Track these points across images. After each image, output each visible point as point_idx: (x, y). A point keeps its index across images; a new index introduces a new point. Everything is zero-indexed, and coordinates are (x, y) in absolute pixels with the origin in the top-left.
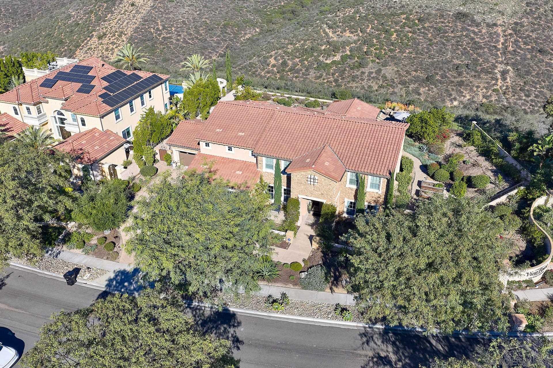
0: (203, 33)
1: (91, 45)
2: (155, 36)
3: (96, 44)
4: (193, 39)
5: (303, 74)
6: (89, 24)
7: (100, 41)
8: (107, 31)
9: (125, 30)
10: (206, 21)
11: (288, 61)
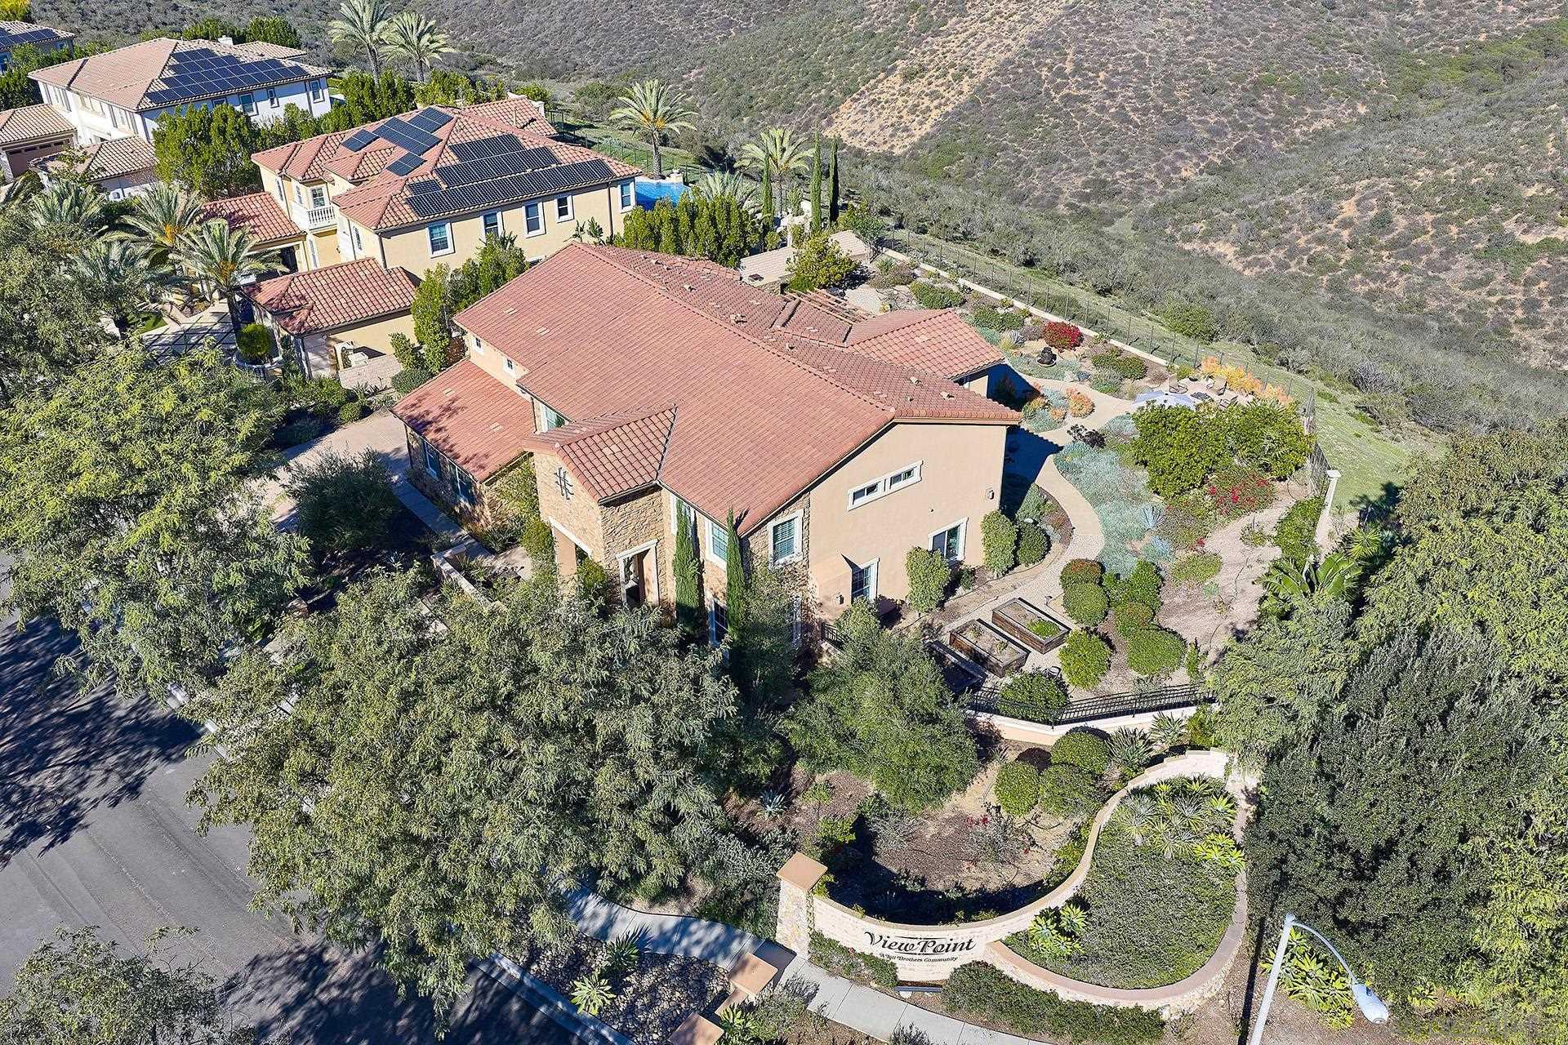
0: (1185, 97)
1: (883, 92)
2: (1047, 90)
3: (892, 91)
4: (1145, 111)
5: (1430, 264)
6: (897, 37)
7: (905, 86)
8: (932, 61)
9: (975, 62)
10: (1205, 64)
11: (1399, 217)
